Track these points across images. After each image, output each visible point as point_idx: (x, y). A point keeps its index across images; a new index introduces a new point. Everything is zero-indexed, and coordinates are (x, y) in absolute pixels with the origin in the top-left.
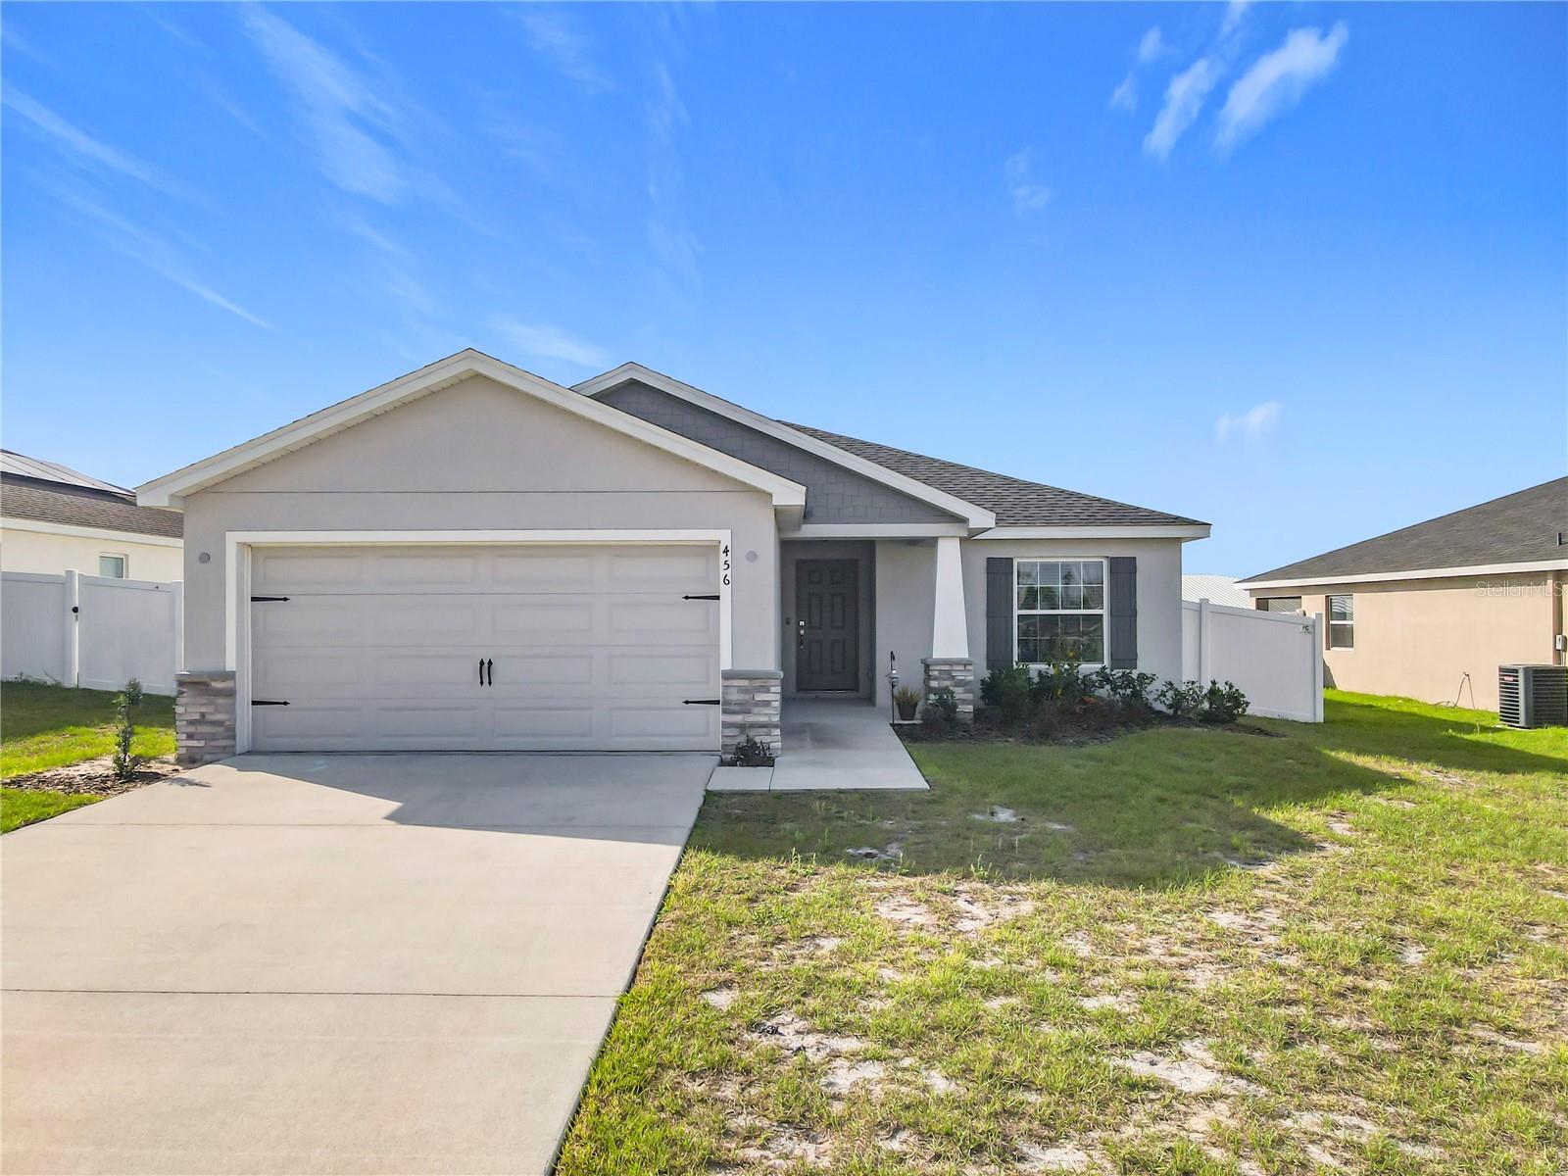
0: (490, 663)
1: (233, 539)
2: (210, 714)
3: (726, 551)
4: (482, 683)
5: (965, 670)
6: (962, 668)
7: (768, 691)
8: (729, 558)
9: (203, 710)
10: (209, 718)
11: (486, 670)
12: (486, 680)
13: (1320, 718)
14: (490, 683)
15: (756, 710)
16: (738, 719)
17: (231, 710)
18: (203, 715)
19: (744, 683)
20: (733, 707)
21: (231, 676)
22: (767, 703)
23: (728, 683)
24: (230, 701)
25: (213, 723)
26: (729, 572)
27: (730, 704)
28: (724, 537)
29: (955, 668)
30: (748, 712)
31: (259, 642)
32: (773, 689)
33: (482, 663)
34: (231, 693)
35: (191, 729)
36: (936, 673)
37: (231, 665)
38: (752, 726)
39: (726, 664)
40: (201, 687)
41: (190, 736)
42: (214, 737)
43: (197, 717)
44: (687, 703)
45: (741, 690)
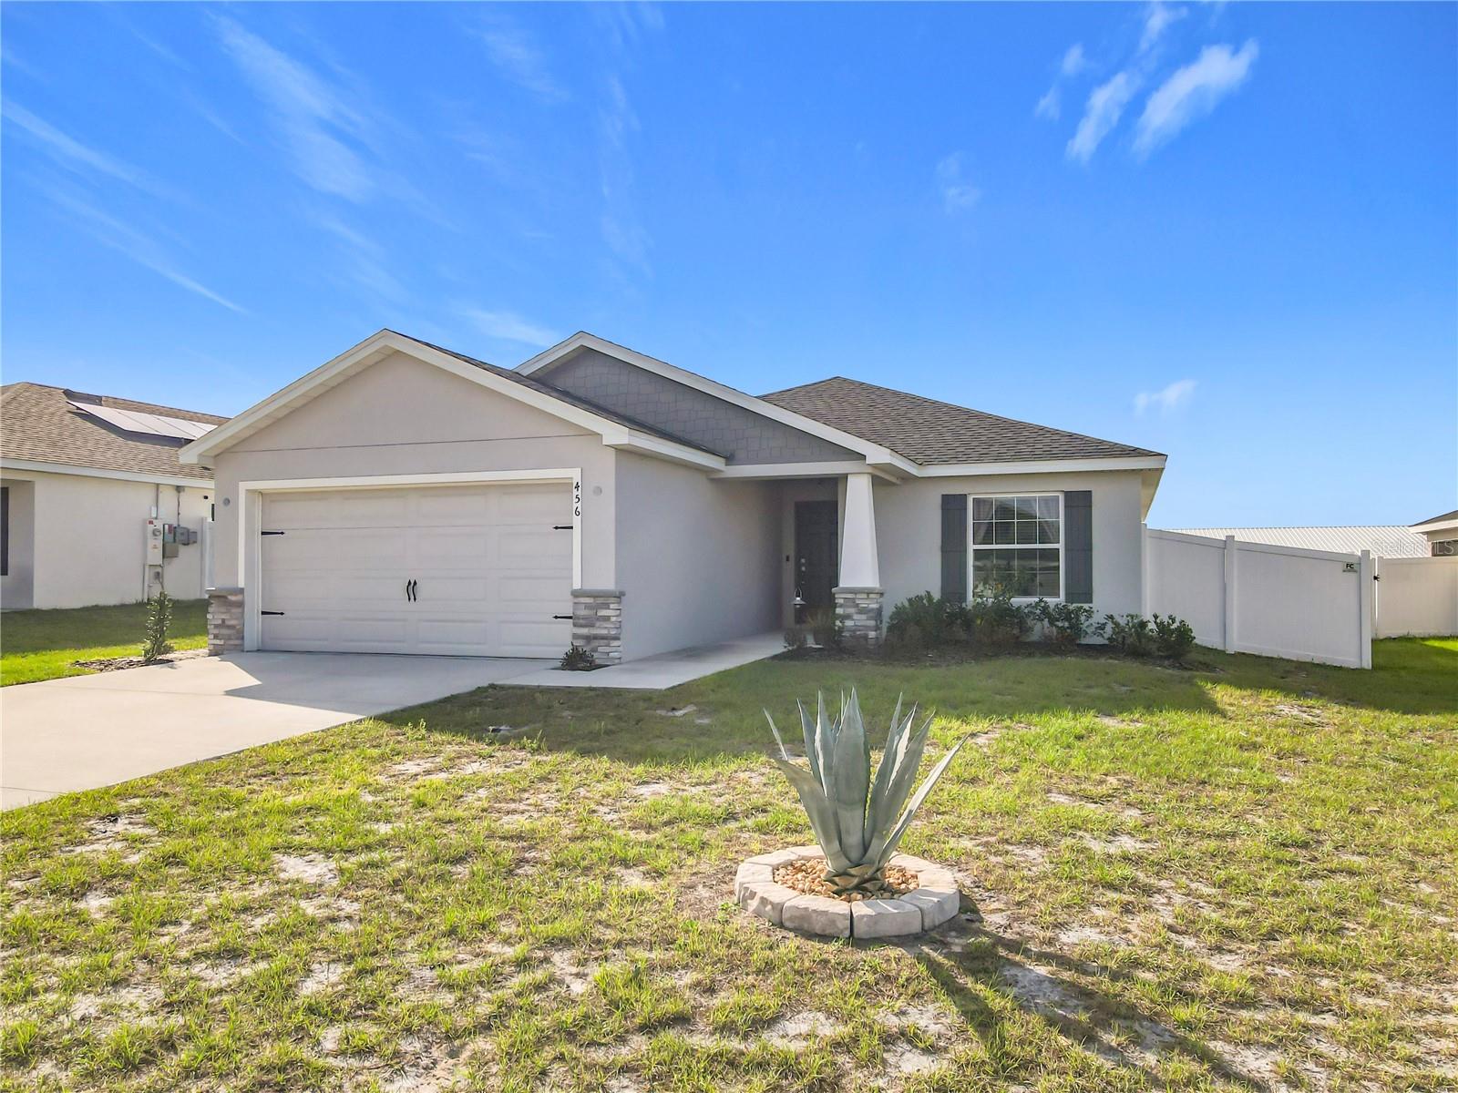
0: (415, 583)
1: (243, 486)
2: (228, 619)
3: (577, 487)
4: (409, 599)
6: (865, 596)
7: (608, 608)
8: (579, 493)
9: (223, 617)
10: (228, 623)
11: (412, 588)
12: (412, 597)
13: (1367, 663)
14: (415, 599)
15: (598, 624)
16: (585, 631)
17: (242, 617)
18: (223, 621)
19: (590, 601)
20: (581, 621)
21: (241, 591)
22: (607, 618)
23: (577, 600)
24: (240, 610)
25: (229, 627)
26: (579, 505)
27: (579, 619)
28: (576, 475)
29: (858, 596)
30: (592, 626)
31: (265, 565)
32: (612, 606)
33: (410, 583)
34: (241, 604)
35: (216, 631)
36: (841, 601)
37: (241, 584)
38: (596, 637)
39: (577, 585)
40: (223, 599)
41: (216, 637)
42: (231, 637)
43: (220, 622)
44: (556, 617)
45: (587, 606)
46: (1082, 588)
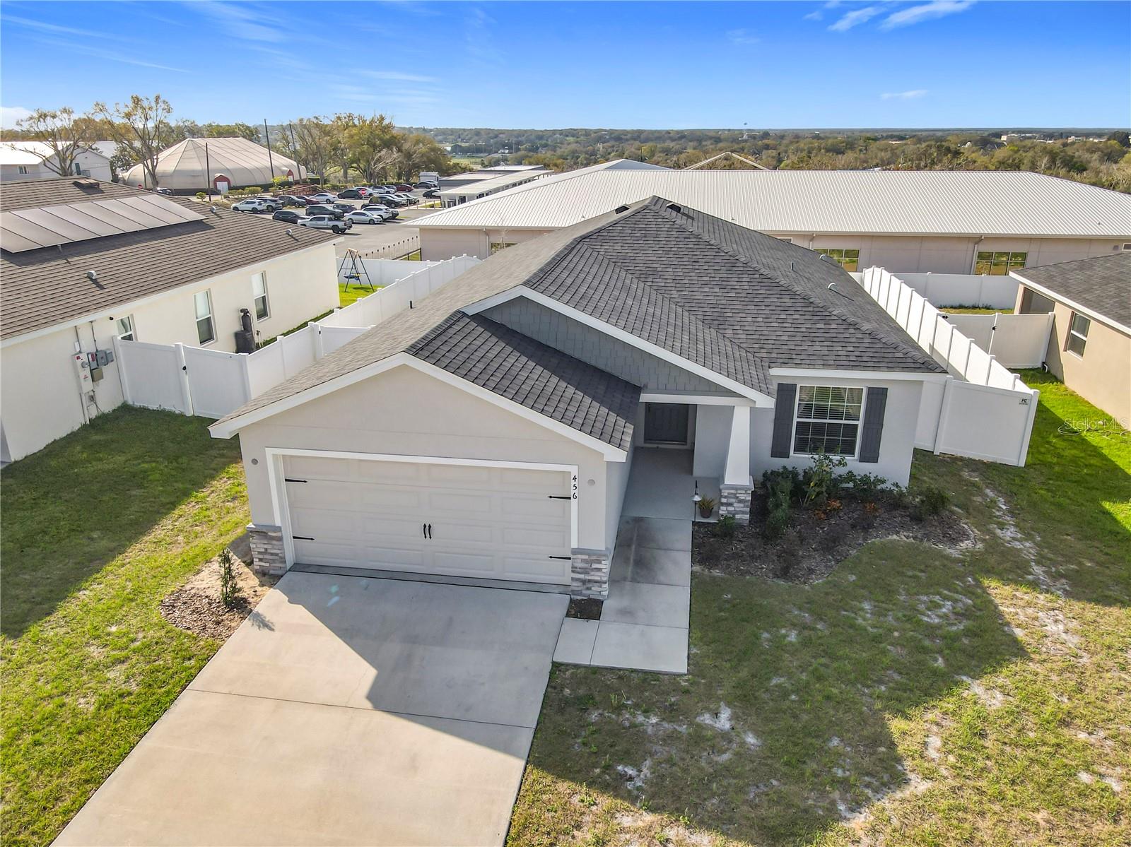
0: (430, 526)
1: (270, 452)
2: (270, 549)
3: (575, 478)
4: (426, 537)
7: (600, 563)
8: (576, 483)
9: (266, 546)
10: (269, 551)
11: (427, 530)
12: (428, 535)
14: (430, 537)
15: (592, 573)
16: (582, 576)
17: (282, 549)
18: (266, 549)
19: (586, 557)
20: (578, 570)
21: (279, 529)
22: (600, 570)
23: (575, 557)
24: (281, 543)
25: (272, 554)
26: (576, 491)
27: (576, 568)
28: (574, 470)
30: (587, 573)
31: (293, 506)
32: (603, 562)
33: (425, 526)
34: (280, 539)
35: (261, 557)
37: (278, 523)
38: (590, 581)
39: (574, 545)
40: (263, 534)
41: (261, 560)
42: (274, 561)
43: (263, 550)
44: (551, 557)
45: (583, 560)
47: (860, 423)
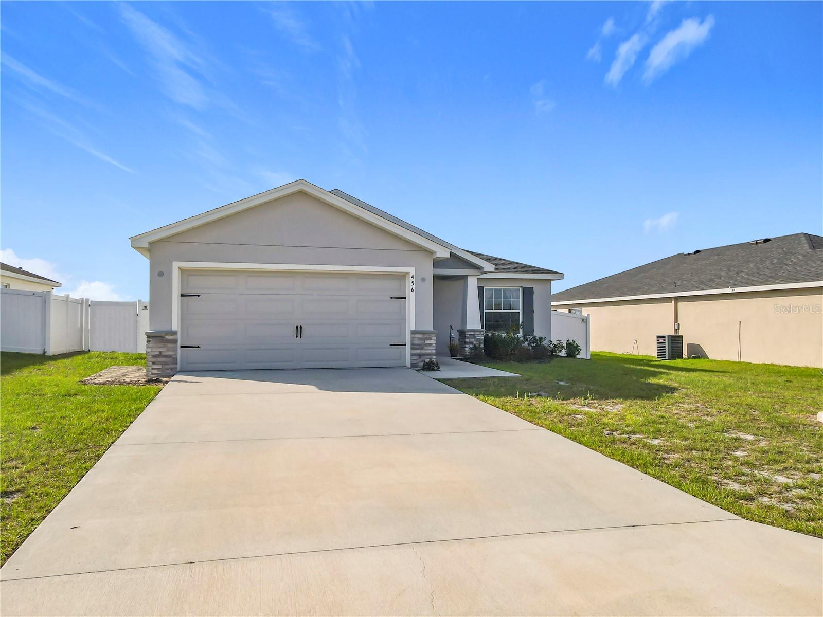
0: (301, 327)
1: (176, 265)
2: (165, 352)
3: (413, 277)
4: (297, 337)
5: (481, 334)
6: (479, 333)
7: (431, 340)
8: (414, 280)
9: (160, 350)
10: (164, 354)
11: (299, 330)
12: (299, 335)
14: (301, 337)
15: (426, 348)
16: (418, 351)
17: (175, 350)
18: (160, 352)
19: (420, 336)
20: (416, 347)
21: (175, 333)
22: (430, 345)
23: (413, 336)
24: (175, 345)
25: (166, 356)
26: (414, 286)
27: (415, 345)
28: (412, 271)
29: (476, 333)
30: (422, 349)
31: (185, 317)
32: (433, 338)
33: (297, 327)
34: (175, 342)
35: (154, 360)
36: (468, 335)
37: (175, 326)
38: (424, 355)
39: (412, 327)
40: (160, 339)
41: (154, 363)
42: (167, 364)
43: (158, 353)
44: (392, 345)
45: (420, 339)
46: (529, 330)
47: (520, 311)
